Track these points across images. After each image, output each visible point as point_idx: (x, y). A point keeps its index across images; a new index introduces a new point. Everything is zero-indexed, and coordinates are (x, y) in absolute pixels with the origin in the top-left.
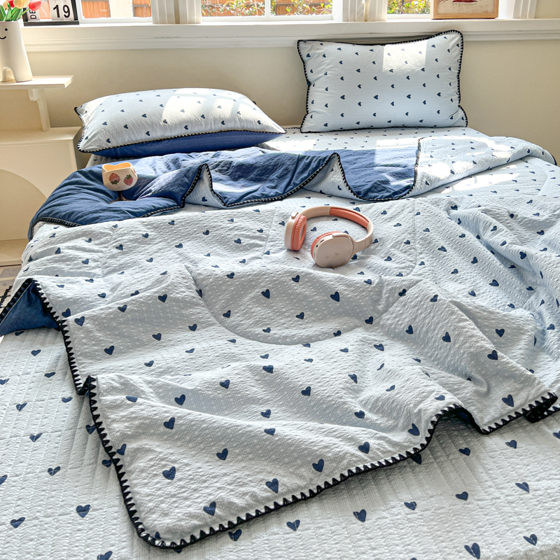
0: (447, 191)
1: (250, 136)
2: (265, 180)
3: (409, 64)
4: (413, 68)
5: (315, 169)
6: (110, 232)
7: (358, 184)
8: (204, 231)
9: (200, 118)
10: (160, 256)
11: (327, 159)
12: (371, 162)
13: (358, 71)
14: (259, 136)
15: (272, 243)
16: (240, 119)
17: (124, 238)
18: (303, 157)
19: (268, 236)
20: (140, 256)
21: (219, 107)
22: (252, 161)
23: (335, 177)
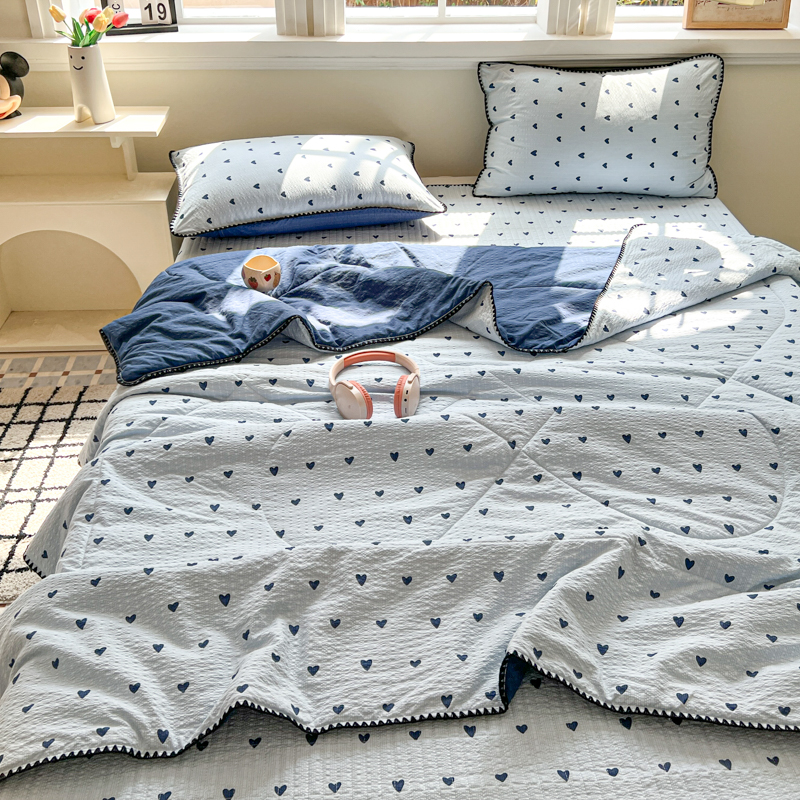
3: (635, 108)
4: (640, 114)
5: (459, 300)
9: (329, 190)
11: (477, 288)
13: (560, 116)
14: (407, 215)
16: (383, 192)
22: (384, 277)
23: (483, 316)
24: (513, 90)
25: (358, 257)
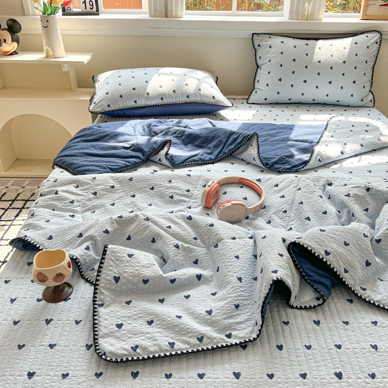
0: (335, 166)
1: (207, 107)
2: (205, 147)
3: (334, 57)
4: (337, 60)
5: (239, 143)
6: (91, 182)
7: (270, 156)
8: (151, 187)
9: (172, 92)
10: (119, 202)
11: (249, 137)
12: (286, 136)
13: (294, 60)
14: (213, 108)
15: (195, 200)
16: (200, 95)
17: (98, 187)
18: (234, 133)
19: (193, 194)
20: (107, 201)
21: (187, 85)
22: (198, 132)
23: (252, 151)
24: (270, 47)
25: (185, 125)
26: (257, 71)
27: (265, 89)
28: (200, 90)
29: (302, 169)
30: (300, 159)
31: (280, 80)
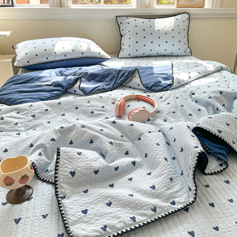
0: (187, 86)
1: (95, 60)
2: (103, 81)
3: (166, 27)
4: (168, 29)
5: (127, 76)
6: (29, 108)
7: (147, 83)
8: (76, 107)
9: (72, 51)
10: (53, 121)
11: (133, 71)
12: (152, 72)
13: (144, 30)
14: (99, 60)
15: (109, 113)
16: (91, 52)
17: (35, 111)
18: (121, 70)
19: (107, 109)
20: (44, 121)
21: (81, 46)
22: (97, 72)
23: (136, 80)
24: (128, 23)
26: (121, 38)
27: (128, 48)
28: (90, 49)
29: (170, 88)
30: (165, 84)
31: (137, 42)
